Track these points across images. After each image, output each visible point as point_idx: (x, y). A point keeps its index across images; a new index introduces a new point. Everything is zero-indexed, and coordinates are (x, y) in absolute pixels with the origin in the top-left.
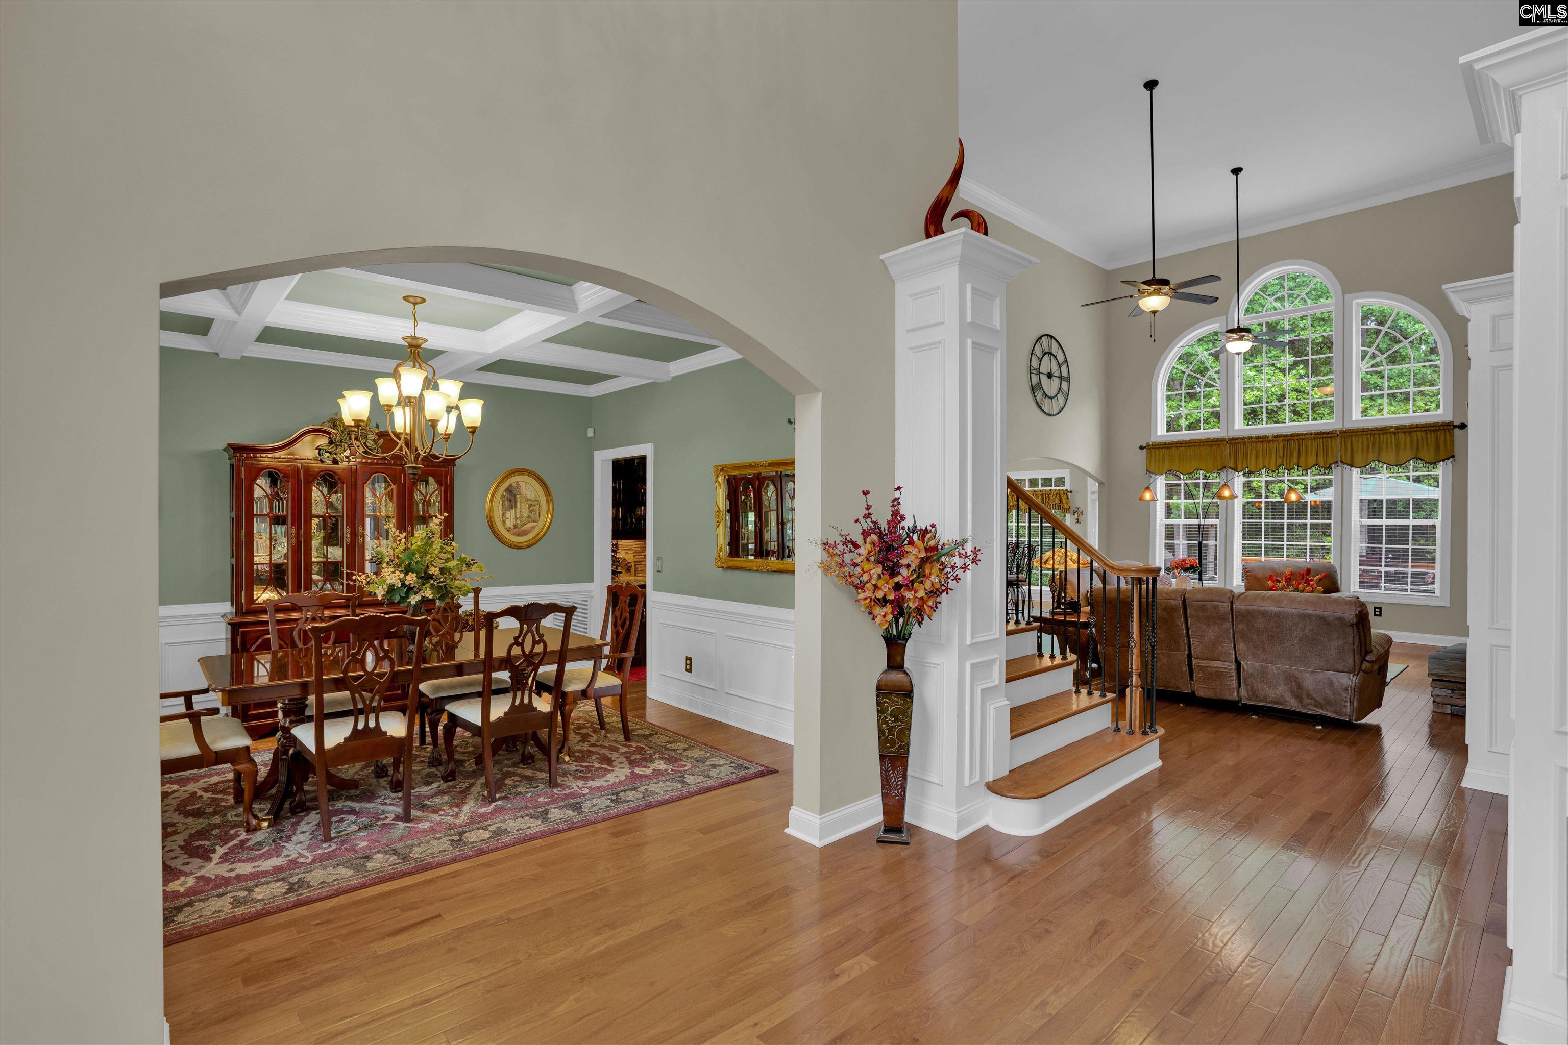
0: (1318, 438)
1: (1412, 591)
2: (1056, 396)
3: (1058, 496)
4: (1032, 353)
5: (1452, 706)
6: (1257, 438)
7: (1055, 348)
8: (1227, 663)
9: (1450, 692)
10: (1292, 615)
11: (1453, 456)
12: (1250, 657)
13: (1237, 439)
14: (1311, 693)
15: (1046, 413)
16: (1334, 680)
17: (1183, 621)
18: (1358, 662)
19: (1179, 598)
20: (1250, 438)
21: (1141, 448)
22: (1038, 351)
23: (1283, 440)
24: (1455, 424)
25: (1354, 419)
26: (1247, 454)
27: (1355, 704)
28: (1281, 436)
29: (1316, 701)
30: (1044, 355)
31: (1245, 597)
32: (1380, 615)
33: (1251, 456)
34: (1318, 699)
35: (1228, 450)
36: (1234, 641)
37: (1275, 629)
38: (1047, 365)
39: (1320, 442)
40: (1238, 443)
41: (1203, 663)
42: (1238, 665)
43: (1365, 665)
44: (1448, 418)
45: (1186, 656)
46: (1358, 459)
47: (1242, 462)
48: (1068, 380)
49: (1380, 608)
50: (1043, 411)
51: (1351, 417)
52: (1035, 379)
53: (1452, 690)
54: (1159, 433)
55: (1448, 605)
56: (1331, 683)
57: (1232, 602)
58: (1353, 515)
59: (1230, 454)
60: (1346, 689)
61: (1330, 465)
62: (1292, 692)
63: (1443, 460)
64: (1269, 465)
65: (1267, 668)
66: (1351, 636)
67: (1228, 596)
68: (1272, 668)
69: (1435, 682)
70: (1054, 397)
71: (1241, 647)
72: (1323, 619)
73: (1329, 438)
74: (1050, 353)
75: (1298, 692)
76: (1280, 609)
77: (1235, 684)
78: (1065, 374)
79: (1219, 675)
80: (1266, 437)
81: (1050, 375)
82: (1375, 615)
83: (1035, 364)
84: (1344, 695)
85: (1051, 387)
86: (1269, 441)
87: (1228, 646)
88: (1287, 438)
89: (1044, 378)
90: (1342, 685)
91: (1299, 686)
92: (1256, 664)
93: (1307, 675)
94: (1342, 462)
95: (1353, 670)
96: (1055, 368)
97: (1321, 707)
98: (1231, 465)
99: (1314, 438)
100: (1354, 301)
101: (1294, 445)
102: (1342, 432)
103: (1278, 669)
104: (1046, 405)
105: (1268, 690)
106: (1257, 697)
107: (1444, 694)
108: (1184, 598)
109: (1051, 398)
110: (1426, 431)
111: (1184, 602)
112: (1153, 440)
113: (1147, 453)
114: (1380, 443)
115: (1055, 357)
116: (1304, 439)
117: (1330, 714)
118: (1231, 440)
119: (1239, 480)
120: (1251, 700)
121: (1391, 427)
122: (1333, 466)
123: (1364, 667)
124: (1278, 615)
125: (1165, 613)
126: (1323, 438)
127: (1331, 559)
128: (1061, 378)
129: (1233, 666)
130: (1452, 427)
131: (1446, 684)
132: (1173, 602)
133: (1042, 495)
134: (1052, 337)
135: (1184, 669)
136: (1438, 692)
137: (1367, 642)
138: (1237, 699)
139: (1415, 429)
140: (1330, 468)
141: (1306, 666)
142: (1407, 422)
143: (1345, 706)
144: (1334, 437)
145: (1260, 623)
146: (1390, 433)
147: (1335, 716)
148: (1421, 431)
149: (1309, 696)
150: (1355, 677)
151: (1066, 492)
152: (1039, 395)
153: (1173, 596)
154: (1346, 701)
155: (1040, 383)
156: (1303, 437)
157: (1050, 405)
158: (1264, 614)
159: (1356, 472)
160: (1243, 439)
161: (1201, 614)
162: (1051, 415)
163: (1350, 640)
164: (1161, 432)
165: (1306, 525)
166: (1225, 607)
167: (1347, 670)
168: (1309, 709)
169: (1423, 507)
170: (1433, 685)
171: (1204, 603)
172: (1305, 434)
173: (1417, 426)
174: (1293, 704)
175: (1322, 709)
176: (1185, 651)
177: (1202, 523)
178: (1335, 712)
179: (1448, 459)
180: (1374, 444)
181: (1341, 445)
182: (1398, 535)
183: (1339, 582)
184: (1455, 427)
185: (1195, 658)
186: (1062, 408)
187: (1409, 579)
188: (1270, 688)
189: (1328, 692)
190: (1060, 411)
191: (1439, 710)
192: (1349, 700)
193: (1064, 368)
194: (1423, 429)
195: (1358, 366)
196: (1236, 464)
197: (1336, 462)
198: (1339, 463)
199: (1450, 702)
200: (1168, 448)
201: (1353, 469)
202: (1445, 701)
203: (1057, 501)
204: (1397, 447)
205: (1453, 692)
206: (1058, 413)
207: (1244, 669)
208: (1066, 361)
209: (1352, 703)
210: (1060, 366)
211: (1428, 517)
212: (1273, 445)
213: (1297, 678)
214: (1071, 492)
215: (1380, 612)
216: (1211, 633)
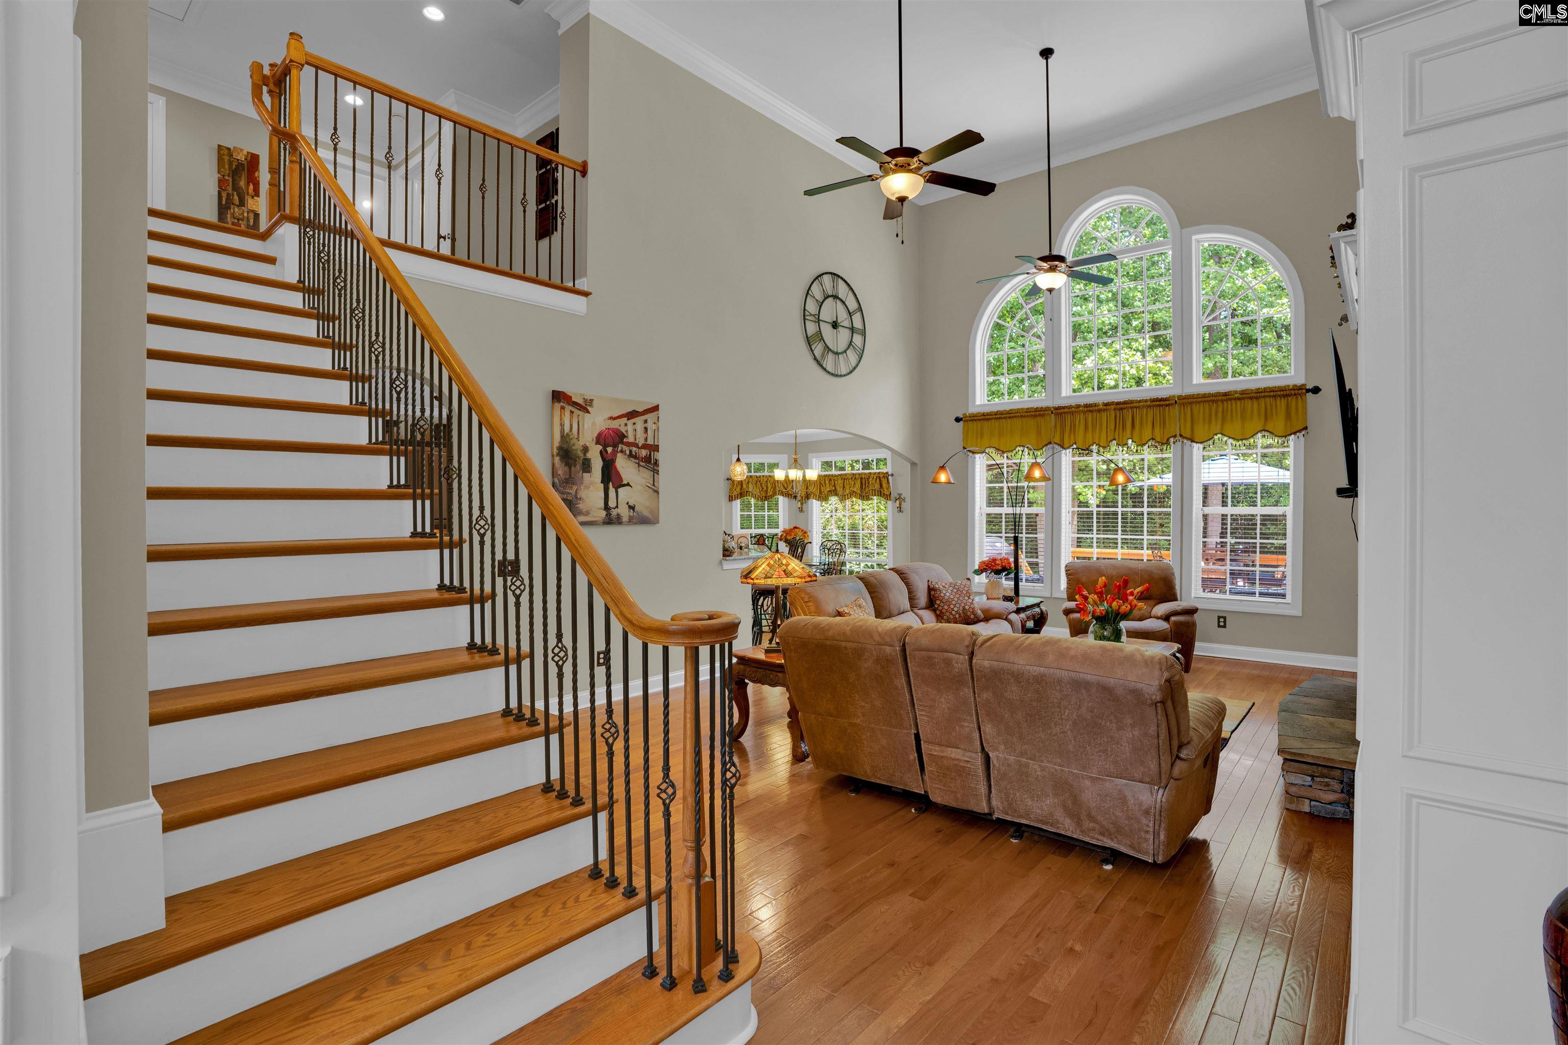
0: (1154, 406)
1: (1261, 594)
2: (845, 352)
3: (878, 480)
4: (808, 293)
5: (1311, 800)
6: (1086, 406)
7: (842, 290)
8: (969, 754)
9: (1309, 779)
10: (1060, 681)
11: (1306, 428)
12: (1002, 747)
13: (1064, 408)
14: (1094, 813)
15: (829, 372)
16: (1128, 794)
17: (904, 681)
18: (1165, 766)
19: (897, 644)
20: (1078, 406)
21: (958, 420)
22: (816, 290)
23: (1115, 409)
24: (1307, 388)
25: (1195, 382)
26: (1075, 426)
27: (1162, 837)
28: (1112, 403)
29: (1102, 826)
30: (826, 298)
31: (991, 646)
32: (1224, 626)
33: (1079, 427)
34: (1104, 823)
35: (1053, 423)
36: (978, 719)
37: (1034, 704)
38: (829, 311)
39: (1157, 410)
40: (1065, 413)
41: (936, 750)
42: (987, 760)
43: (1179, 767)
44: (1300, 381)
45: (913, 737)
46: (1200, 432)
47: (1069, 436)
48: (863, 333)
49: (1225, 618)
50: (825, 369)
51: (1191, 380)
52: (812, 328)
53: (1313, 777)
54: (978, 402)
55: (1300, 615)
56: (1124, 800)
57: (972, 653)
58: (1194, 502)
59: (1055, 427)
60: (1147, 812)
61: (1168, 440)
62: (1065, 808)
63: (1295, 433)
64: (1099, 441)
65: (1027, 765)
66: (1154, 721)
67: (967, 643)
68: (1034, 766)
69: (1288, 763)
70: (842, 353)
71: (988, 729)
72: (1106, 690)
73: (1167, 405)
74: (836, 297)
75: (1075, 810)
76: (1042, 669)
77: (983, 789)
78: (858, 324)
79: (960, 771)
80: (1095, 405)
81: (835, 325)
82: (1219, 626)
83: (812, 307)
84: (1144, 821)
85: (838, 339)
86: (1099, 411)
87: (969, 726)
88: (1119, 406)
89: (827, 330)
90: (1141, 804)
91: (1075, 801)
92: (1012, 758)
93: (1087, 783)
94: (1181, 435)
95: (1159, 780)
96: (843, 317)
97: (1110, 836)
98: (1057, 440)
99: (1150, 406)
100: (1194, 237)
101: (1128, 415)
102: (1180, 397)
103: (1043, 769)
104: (829, 363)
105: (1030, 803)
106: (1015, 811)
107: (1300, 782)
108: (904, 645)
109: (837, 353)
110: (1274, 396)
111: (904, 650)
112: (972, 410)
113: (964, 426)
114: (1223, 411)
115: (843, 302)
116: (1139, 407)
117: (1123, 849)
118: (1056, 409)
119: (1067, 458)
120: (1007, 814)
121: (1236, 392)
122: (1172, 440)
123: (1176, 772)
124: (1039, 680)
125: (879, 667)
126: (1159, 406)
127: (1169, 558)
128: (852, 330)
129: (979, 760)
130: (1304, 391)
131: (1304, 766)
132: (888, 649)
133: (861, 479)
134: (838, 276)
135: (912, 757)
136: (1293, 779)
137: (1182, 728)
138: (986, 811)
139: (1263, 394)
140: (1168, 443)
141: (1084, 768)
142: (1253, 386)
143: (1146, 840)
144: (1172, 404)
145: (1013, 692)
146: (1235, 399)
147: (1131, 853)
148: (1269, 396)
149: (1091, 818)
150: (1161, 792)
151: (886, 475)
152: (818, 349)
153: (888, 639)
154: (1147, 832)
155: (819, 334)
156: (1137, 405)
157: (836, 365)
158: (1018, 677)
159: (1197, 449)
160: (1070, 407)
161: (927, 671)
162: (837, 376)
163: (1153, 729)
164: (981, 400)
165: (1143, 514)
166: (960, 662)
167: (1147, 779)
168: (1093, 838)
169: (1270, 492)
170: (1285, 767)
171: (931, 653)
172: (1140, 401)
173: (1265, 390)
174: (1068, 828)
175: (1112, 839)
176: (911, 729)
177: (1018, 512)
178: (1132, 847)
179: (1300, 431)
180: (1217, 412)
181: (1180, 414)
182: (1245, 526)
183: (1177, 587)
184: (1308, 391)
185: (925, 742)
186: (855, 368)
187: (1258, 577)
188: (1032, 798)
189: (1118, 813)
190: (851, 372)
191: (1293, 807)
192: (1151, 830)
193: (857, 318)
194: (1272, 394)
195: (1199, 319)
196: (1062, 439)
197: (1175, 436)
198: (1178, 438)
199: (1309, 795)
200: (987, 419)
201: (1194, 444)
202: (1303, 792)
203: (877, 486)
204: (1243, 418)
205: (1313, 779)
206: (848, 374)
207: (994, 766)
208: (860, 309)
209: (1156, 834)
210: (850, 314)
211: (1276, 504)
212: (1104, 415)
213: (1072, 786)
214: (892, 475)
215: (1225, 622)
216: (944, 702)
